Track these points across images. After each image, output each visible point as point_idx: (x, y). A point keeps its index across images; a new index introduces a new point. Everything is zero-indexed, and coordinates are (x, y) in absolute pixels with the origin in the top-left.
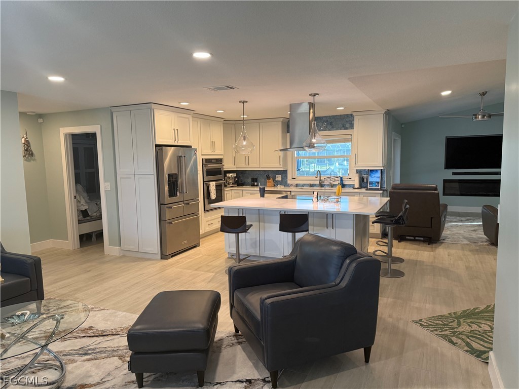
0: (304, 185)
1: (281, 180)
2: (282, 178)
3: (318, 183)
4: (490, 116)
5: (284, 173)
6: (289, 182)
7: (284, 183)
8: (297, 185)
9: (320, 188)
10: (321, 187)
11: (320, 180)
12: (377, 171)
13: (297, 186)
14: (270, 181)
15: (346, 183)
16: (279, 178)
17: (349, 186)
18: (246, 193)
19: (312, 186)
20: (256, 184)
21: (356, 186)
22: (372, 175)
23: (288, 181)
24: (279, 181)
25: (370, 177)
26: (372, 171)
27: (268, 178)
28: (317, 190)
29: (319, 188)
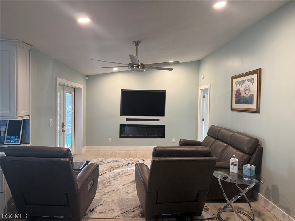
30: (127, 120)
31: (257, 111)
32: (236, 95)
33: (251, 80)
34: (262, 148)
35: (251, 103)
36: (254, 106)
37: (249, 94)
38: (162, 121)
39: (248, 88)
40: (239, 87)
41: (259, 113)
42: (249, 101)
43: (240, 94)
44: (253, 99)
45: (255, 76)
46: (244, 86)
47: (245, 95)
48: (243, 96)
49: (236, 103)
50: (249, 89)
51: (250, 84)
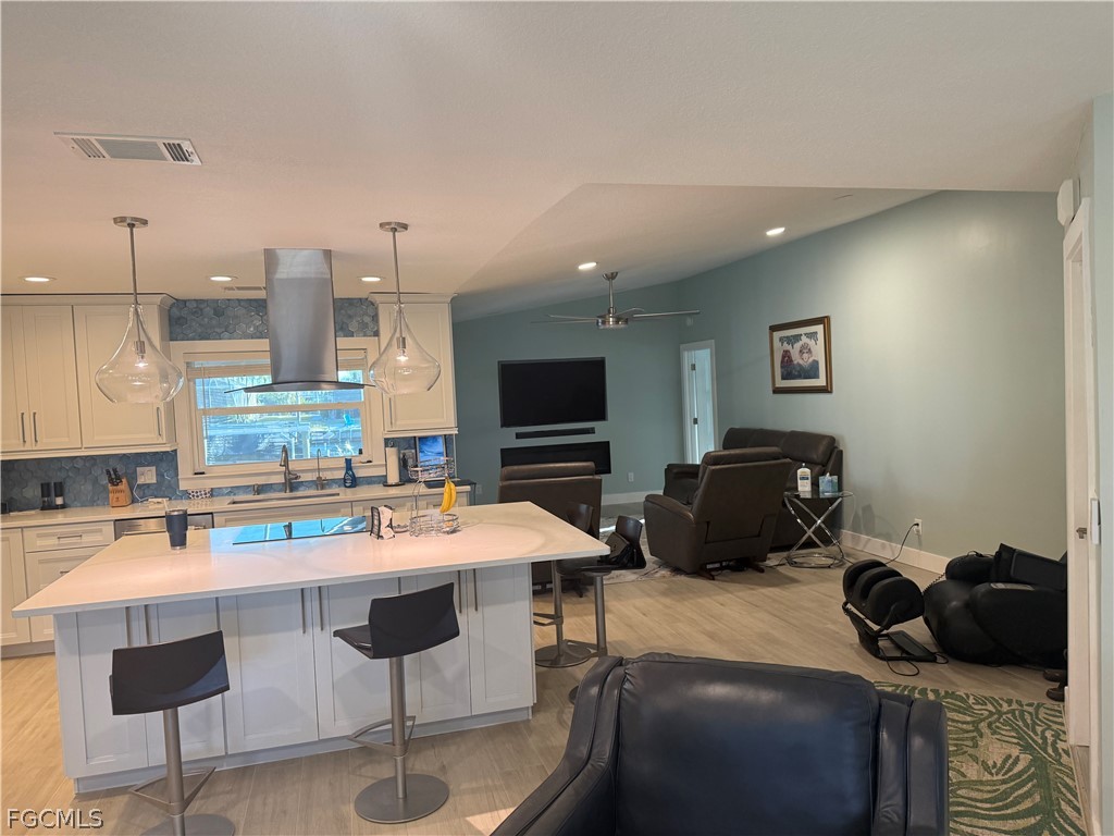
0: (234, 490)
1: (154, 481)
2: (160, 475)
3: (280, 479)
4: (626, 321)
5: (165, 461)
6: (183, 486)
7: (167, 488)
8: (213, 493)
9: (288, 494)
10: (291, 491)
11: (288, 472)
12: (434, 438)
13: (212, 495)
14: (120, 487)
15: (360, 473)
16: (148, 476)
17: (370, 481)
18: (39, 536)
19: (260, 489)
20: (59, 501)
21: (390, 481)
22: (425, 448)
23: (180, 483)
24: (148, 485)
25: (420, 455)
26: (423, 439)
27: (115, 479)
28: (276, 500)
29: (283, 495)
30: (519, 436)
31: (826, 390)
32: (782, 362)
33: (813, 335)
34: (841, 451)
35: (816, 376)
36: (821, 381)
37: (811, 360)
38: (601, 431)
39: (805, 350)
40: (787, 347)
41: (831, 392)
42: (811, 372)
43: (791, 361)
44: (818, 369)
45: (819, 329)
46: (798, 346)
47: (801, 362)
48: (799, 365)
49: (783, 378)
50: (810, 351)
51: (811, 343)
